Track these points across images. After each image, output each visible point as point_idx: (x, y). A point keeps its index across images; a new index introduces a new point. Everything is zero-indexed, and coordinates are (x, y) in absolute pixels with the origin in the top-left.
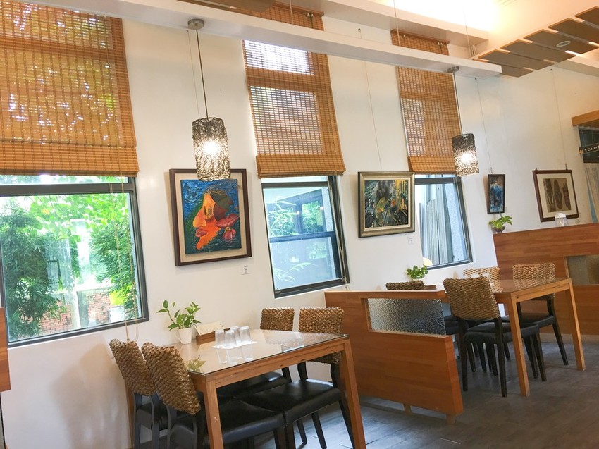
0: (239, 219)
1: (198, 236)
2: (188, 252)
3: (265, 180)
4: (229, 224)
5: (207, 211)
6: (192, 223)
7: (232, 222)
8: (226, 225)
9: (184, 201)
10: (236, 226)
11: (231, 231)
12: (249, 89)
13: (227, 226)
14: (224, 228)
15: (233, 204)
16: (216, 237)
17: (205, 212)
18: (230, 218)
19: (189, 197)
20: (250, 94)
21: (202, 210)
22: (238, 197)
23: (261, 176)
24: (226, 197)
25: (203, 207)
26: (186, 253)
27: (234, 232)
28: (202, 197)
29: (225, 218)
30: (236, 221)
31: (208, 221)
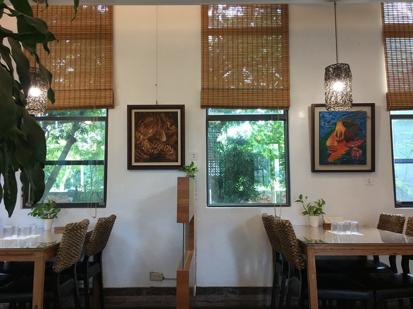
0: (366, 142)
1: (330, 152)
2: (321, 163)
3: (393, 113)
4: (356, 145)
5: (339, 135)
6: (326, 142)
7: (360, 143)
8: (353, 146)
9: (320, 127)
10: (363, 147)
11: (358, 150)
12: (385, 41)
13: (355, 147)
14: (352, 148)
15: (361, 130)
16: (345, 154)
17: (337, 135)
18: (357, 140)
19: (324, 125)
20: (385, 44)
21: (335, 133)
22: (366, 125)
23: (389, 109)
24: (355, 124)
25: (335, 132)
26: (320, 164)
27: (361, 152)
28: (335, 124)
29: (353, 140)
30: (363, 143)
31: (339, 142)
